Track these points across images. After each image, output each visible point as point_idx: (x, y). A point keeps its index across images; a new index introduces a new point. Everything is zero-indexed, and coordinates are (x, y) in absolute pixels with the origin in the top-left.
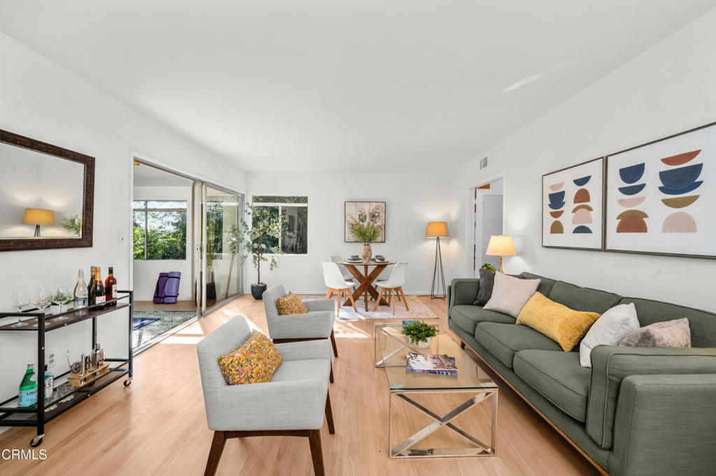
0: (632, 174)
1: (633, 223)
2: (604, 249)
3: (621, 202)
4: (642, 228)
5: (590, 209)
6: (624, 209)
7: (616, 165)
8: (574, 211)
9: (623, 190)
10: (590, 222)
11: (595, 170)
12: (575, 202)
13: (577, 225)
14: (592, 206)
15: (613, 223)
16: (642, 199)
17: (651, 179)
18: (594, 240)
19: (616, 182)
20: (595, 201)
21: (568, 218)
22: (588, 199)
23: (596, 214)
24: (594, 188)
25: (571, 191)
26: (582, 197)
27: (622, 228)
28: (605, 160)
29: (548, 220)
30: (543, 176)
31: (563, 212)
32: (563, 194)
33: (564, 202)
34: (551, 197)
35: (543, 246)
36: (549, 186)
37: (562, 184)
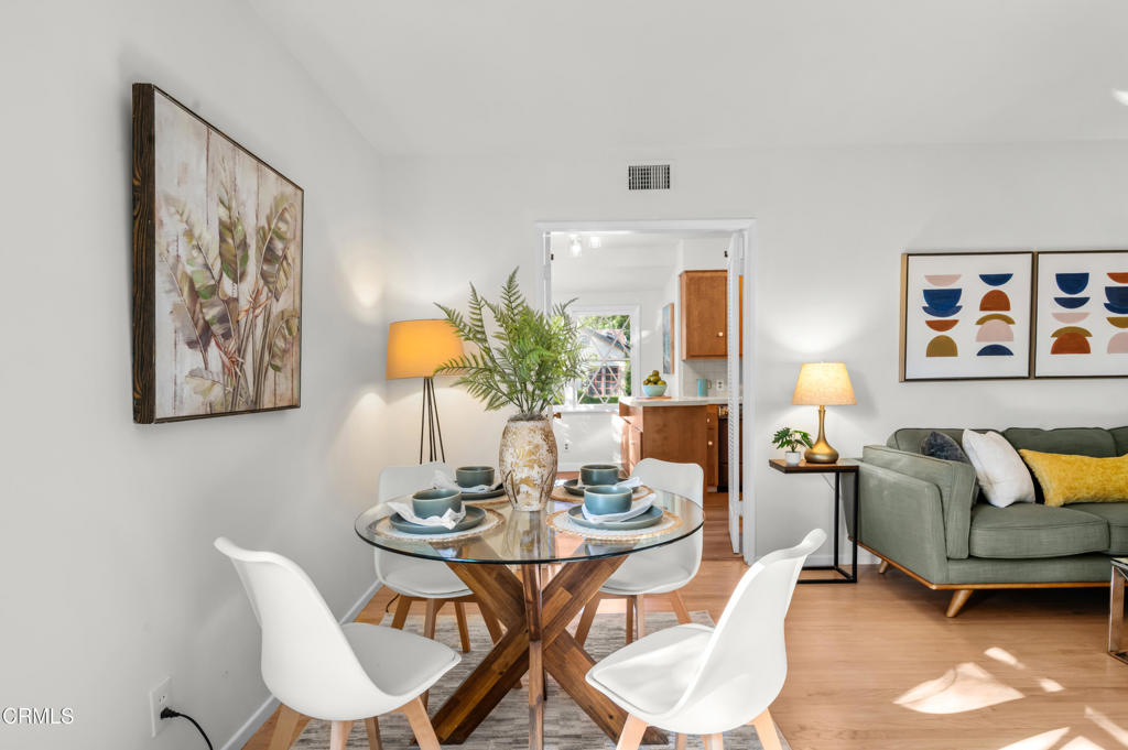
0: (1073, 282)
1: (1072, 342)
2: (1032, 375)
3: (1058, 316)
4: (1083, 348)
5: (1009, 321)
6: (1063, 325)
7: (1050, 268)
8: (981, 322)
9: (1060, 301)
10: (1010, 338)
11: (1019, 267)
12: (983, 309)
13: (986, 344)
14: (1014, 318)
15: (1045, 342)
16: (1084, 315)
18: (1017, 364)
19: (1050, 290)
20: (1019, 310)
21: (967, 327)
22: (1007, 308)
23: (1020, 328)
24: (1017, 291)
25: (974, 293)
26: (995, 303)
27: (1058, 349)
28: (1035, 256)
29: (922, 333)
30: (909, 255)
31: (956, 322)
32: (956, 294)
33: (960, 307)
34: (928, 294)
35: (906, 380)
36: (925, 275)
37: (955, 278)
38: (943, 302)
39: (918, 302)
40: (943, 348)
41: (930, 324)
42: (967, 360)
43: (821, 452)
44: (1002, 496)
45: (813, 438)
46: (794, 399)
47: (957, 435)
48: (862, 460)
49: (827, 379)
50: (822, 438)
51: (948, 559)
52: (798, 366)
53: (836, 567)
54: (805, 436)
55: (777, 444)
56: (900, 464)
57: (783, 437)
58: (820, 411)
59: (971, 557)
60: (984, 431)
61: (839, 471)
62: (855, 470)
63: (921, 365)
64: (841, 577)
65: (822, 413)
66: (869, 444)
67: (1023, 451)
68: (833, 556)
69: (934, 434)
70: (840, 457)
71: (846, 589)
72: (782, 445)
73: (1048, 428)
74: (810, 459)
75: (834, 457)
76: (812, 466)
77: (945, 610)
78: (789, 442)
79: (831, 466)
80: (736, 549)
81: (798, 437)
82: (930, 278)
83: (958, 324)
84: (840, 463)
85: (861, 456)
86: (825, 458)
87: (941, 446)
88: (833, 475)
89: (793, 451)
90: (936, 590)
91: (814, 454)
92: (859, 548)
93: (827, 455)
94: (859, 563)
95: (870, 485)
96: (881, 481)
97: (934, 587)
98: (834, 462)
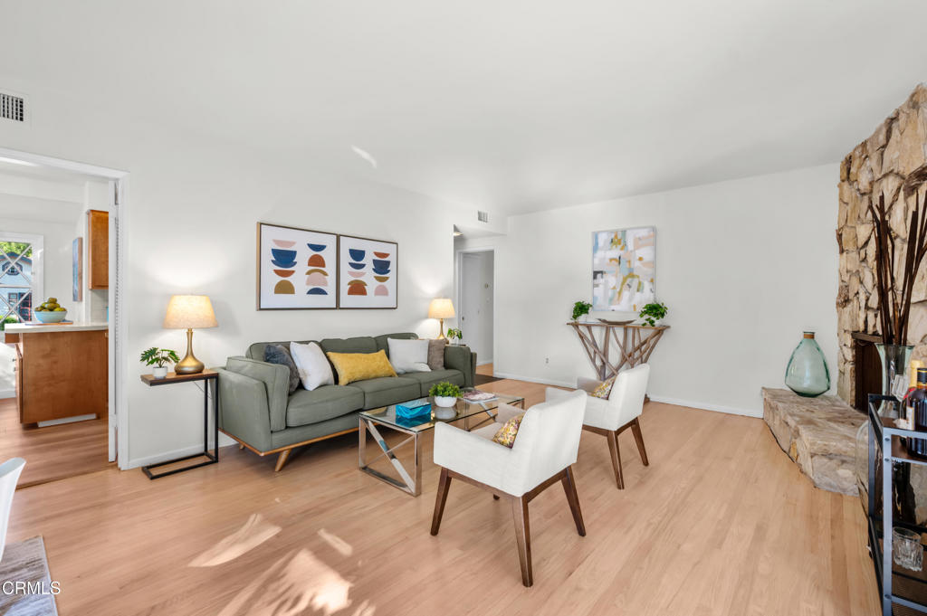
0: (357, 255)
1: (358, 288)
2: (338, 307)
3: (351, 273)
4: (363, 292)
5: (325, 274)
6: (353, 279)
7: (347, 245)
8: (308, 273)
9: (351, 264)
10: (325, 284)
11: (329, 242)
12: (309, 265)
13: (312, 287)
14: (328, 272)
15: (345, 288)
16: (363, 274)
17: (368, 260)
18: (329, 300)
19: (346, 259)
20: (330, 267)
21: (300, 275)
22: (324, 266)
23: (331, 279)
24: (328, 255)
25: (304, 255)
26: (317, 262)
27: (351, 292)
28: (338, 237)
29: (271, 278)
30: (261, 224)
31: (293, 272)
32: (293, 254)
33: (296, 263)
34: (275, 252)
35: (261, 309)
36: (272, 239)
37: (292, 244)
38: (284, 258)
39: (268, 257)
40: (284, 288)
41: (276, 272)
42: (300, 297)
43: (189, 365)
44: (311, 384)
45: (181, 354)
46: (164, 325)
47: (287, 345)
48: (225, 369)
49: (192, 308)
50: (190, 354)
51: (272, 432)
52: (168, 297)
53: (206, 453)
54: (172, 353)
55: (146, 362)
56: (247, 368)
57: (150, 356)
58: (188, 333)
59: (287, 427)
60: (307, 342)
61: (206, 378)
62: (216, 377)
63: (271, 299)
64: (209, 460)
65: (190, 334)
66: (232, 356)
67: (329, 354)
68: (203, 445)
69: (269, 346)
70: (206, 367)
71: (211, 468)
72: (152, 362)
73: (345, 338)
74: (179, 372)
75: (201, 369)
76: (182, 376)
77: (274, 467)
78: (157, 360)
79: (197, 374)
80: (111, 457)
81: (166, 354)
82: (277, 242)
83: (294, 274)
84: (205, 372)
85: (224, 365)
86: (191, 370)
87: (273, 354)
88: (203, 381)
89: (160, 366)
90: (265, 456)
91: (183, 367)
92: (220, 432)
93: (195, 367)
94: (220, 446)
95: (225, 386)
96: (231, 382)
97: (262, 455)
98: (201, 372)
